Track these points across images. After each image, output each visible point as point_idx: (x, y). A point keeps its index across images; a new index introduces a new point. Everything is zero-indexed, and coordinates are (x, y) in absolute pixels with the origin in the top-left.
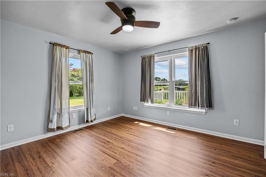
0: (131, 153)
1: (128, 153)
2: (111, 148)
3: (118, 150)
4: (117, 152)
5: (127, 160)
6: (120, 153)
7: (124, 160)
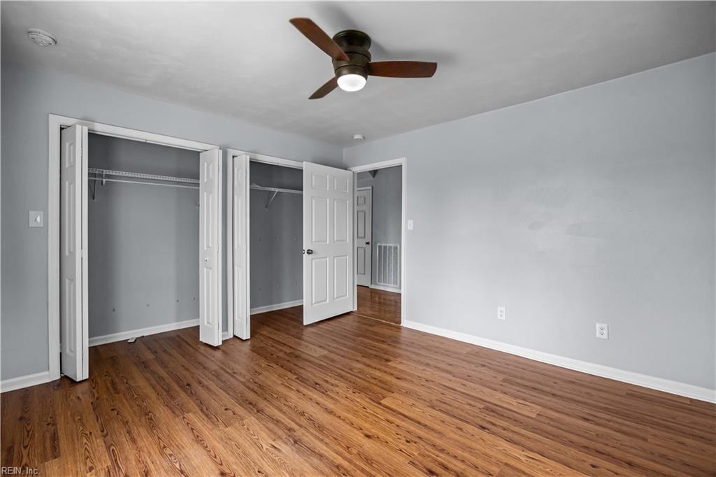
0: (344, 420)
1: (353, 419)
2: (408, 442)
3: (385, 431)
4: (384, 424)
5: (358, 402)
6: (377, 420)
7: (365, 404)
